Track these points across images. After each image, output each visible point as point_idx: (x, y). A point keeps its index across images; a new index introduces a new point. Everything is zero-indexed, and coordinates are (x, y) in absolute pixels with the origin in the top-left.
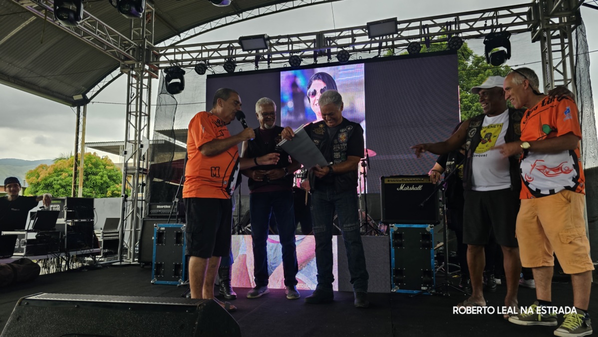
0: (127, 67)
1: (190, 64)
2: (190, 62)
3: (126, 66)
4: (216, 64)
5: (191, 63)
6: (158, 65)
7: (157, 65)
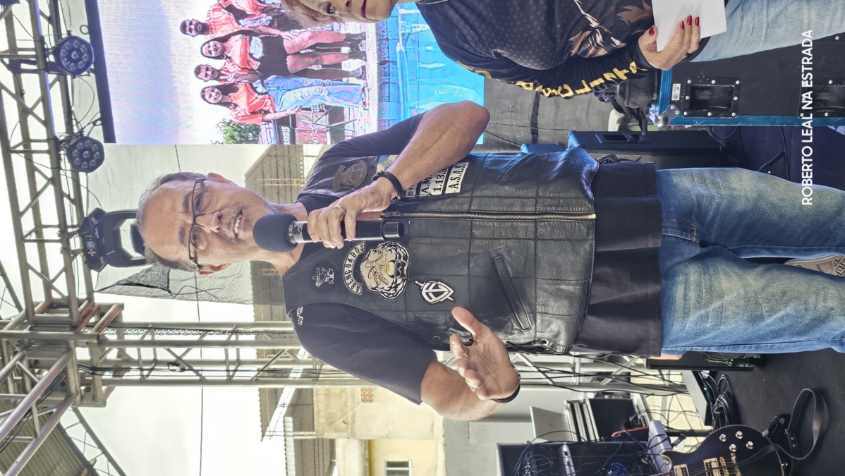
0: (89, 386)
1: (72, 201)
2: (66, 201)
3: (87, 390)
4: (69, 113)
5: (69, 197)
6: (80, 302)
7: (80, 306)
